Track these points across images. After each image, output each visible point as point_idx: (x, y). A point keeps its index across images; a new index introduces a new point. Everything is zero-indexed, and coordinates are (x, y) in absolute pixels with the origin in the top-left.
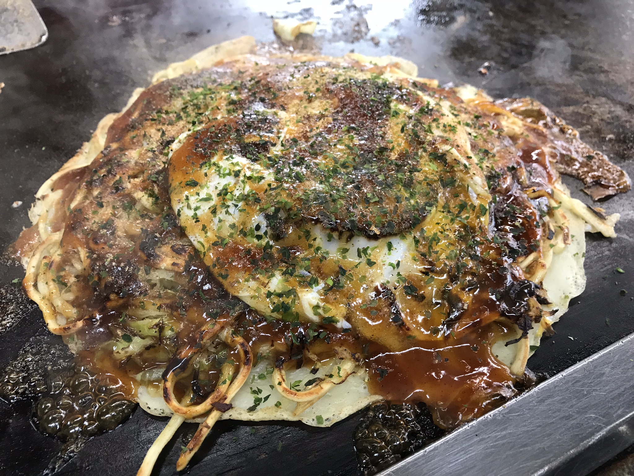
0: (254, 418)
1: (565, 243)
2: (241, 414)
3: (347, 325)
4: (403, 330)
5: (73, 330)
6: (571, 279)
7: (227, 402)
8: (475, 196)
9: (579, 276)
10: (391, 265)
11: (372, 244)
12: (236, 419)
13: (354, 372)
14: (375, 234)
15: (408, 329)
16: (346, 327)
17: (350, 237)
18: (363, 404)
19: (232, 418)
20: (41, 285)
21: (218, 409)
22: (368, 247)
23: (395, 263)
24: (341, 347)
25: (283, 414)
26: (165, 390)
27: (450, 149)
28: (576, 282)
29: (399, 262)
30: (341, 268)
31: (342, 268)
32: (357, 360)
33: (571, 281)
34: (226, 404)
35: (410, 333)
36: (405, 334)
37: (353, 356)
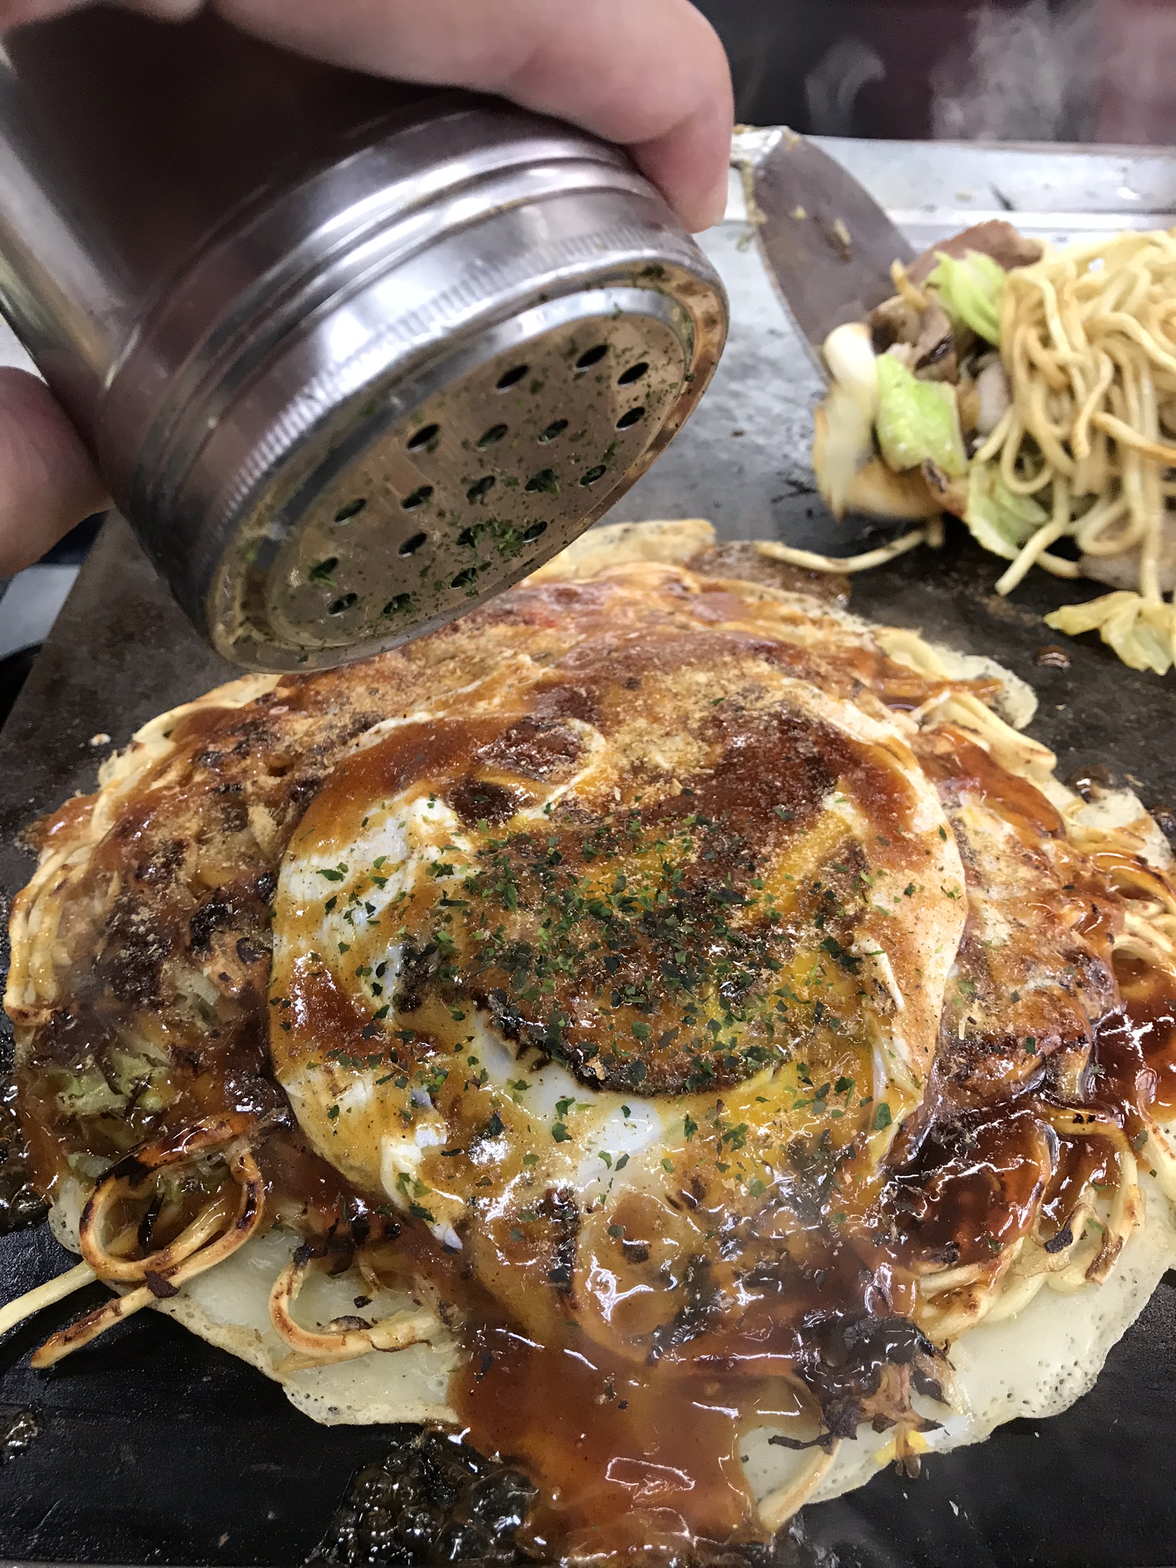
0: (210, 1337)
1: (1087, 1275)
2: (190, 1316)
3: (453, 1240)
4: (562, 1302)
5: (33, 1021)
6: (1056, 1368)
7: (176, 1281)
8: (884, 1079)
9: (1078, 1373)
10: (604, 1155)
11: (584, 1096)
12: (180, 1321)
13: (427, 1342)
14: (594, 1078)
15: (575, 1307)
16: (450, 1244)
17: (541, 1064)
18: (414, 1414)
19: (173, 1315)
20: (35, 914)
21: (151, 1288)
22: (573, 1100)
23: (615, 1155)
24: (425, 1278)
25: (258, 1355)
26: (89, 1207)
27: (877, 953)
28: (1062, 1382)
29: (626, 1157)
30: (496, 1118)
31: (498, 1119)
32: (446, 1320)
33: (1050, 1375)
34: (169, 1285)
35: (577, 1318)
36: (567, 1314)
37: (443, 1306)
